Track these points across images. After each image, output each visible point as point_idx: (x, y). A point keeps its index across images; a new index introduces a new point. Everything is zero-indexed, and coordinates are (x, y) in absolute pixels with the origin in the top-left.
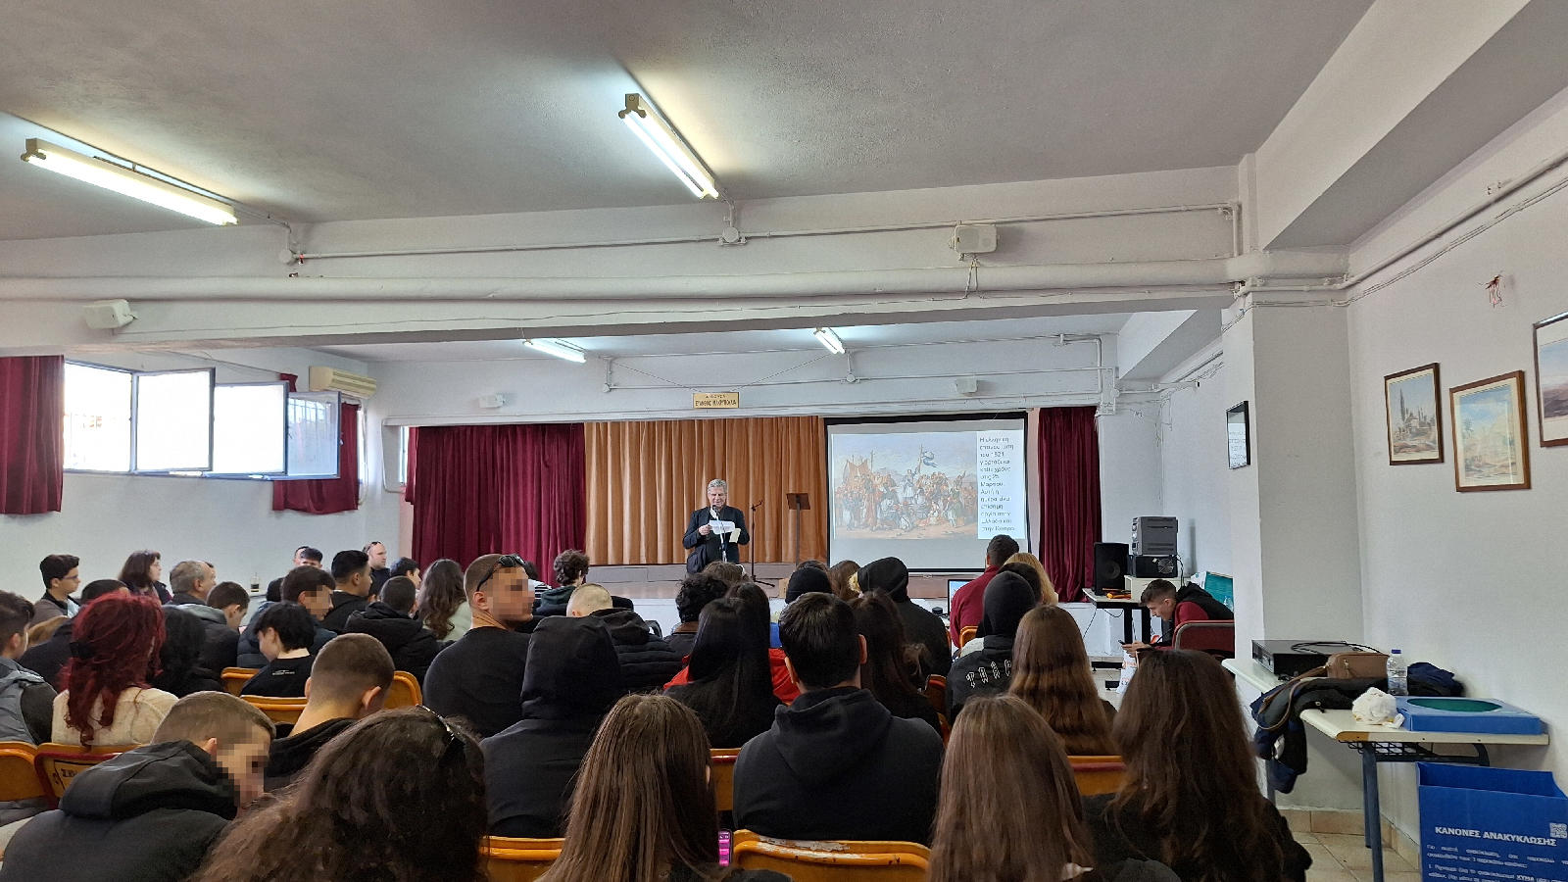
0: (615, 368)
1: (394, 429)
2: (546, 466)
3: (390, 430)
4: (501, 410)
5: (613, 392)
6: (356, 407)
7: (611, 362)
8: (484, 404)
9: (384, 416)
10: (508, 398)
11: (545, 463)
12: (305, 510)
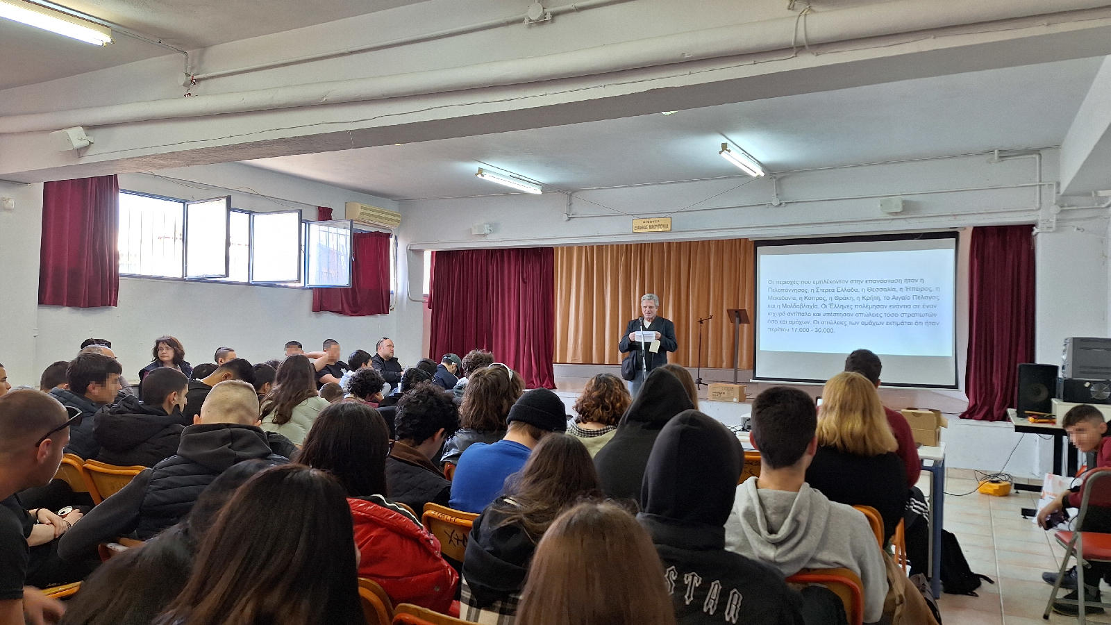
0: (574, 200)
1: (419, 253)
2: (524, 282)
3: (416, 253)
4: (489, 237)
5: (573, 220)
6: (388, 235)
7: (571, 195)
8: (475, 232)
9: (408, 243)
10: (494, 227)
11: (523, 279)
12: (341, 312)
